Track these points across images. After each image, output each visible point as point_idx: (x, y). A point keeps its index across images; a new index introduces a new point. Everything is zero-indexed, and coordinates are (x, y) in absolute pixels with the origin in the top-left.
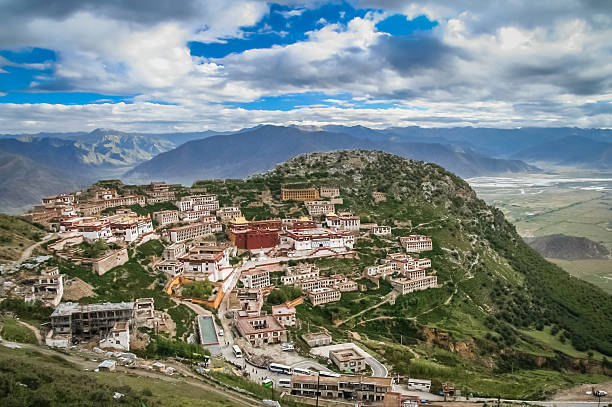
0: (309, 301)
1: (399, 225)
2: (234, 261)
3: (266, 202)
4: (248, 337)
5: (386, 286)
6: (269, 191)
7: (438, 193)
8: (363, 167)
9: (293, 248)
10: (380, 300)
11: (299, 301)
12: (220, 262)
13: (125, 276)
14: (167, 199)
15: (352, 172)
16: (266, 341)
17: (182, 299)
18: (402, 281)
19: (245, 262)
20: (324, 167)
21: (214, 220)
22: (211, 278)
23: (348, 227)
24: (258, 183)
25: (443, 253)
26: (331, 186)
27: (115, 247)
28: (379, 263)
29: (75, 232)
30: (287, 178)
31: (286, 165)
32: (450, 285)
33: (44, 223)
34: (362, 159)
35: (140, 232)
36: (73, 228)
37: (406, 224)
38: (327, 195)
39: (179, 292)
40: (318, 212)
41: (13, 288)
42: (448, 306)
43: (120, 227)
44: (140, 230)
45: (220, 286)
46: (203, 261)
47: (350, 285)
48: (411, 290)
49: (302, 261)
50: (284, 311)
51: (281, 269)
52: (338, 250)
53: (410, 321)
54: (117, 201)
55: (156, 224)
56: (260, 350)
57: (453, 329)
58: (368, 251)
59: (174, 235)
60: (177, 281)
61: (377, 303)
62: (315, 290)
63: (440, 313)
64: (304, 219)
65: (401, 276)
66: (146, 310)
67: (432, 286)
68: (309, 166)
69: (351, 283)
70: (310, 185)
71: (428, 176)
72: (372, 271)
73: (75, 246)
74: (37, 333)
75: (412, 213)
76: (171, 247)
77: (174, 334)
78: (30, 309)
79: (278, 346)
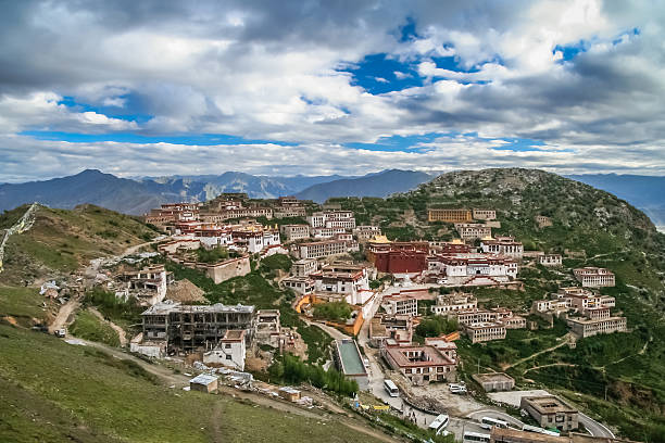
0: (467, 336)
1: (571, 254)
2: (374, 285)
3: (410, 223)
4: (403, 370)
5: (562, 326)
6: (413, 212)
7: (614, 221)
8: (523, 187)
9: (444, 274)
10: (555, 343)
11: (456, 336)
12: (359, 283)
13: (245, 287)
14: (296, 214)
15: (509, 193)
16: (426, 378)
17: (313, 319)
18: (582, 320)
19: (386, 287)
20: (476, 186)
21: (350, 238)
22: (348, 299)
23: (509, 254)
24: (399, 201)
25: (628, 291)
26: (485, 208)
27: (235, 255)
28: (549, 298)
29: (192, 236)
30: (434, 198)
31: (431, 184)
32: (644, 330)
33: (158, 225)
34: (521, 179)
35: (266, 244)
36: (190, 232)
37: (578, 254)
38: (481, 217)
39: (310, 313)
40: (472, 235)
41: (106, 282)
42: (643, 356)
43: (243, 235)
44: (266, 241)
45: (360, 310)
46: (339, 279)
47: (517, 321)
48: (595, 333)
49: (457, 289)
50: (441, 344)
51: (431, 298)
52: (499, 280)
53: (597, 372)
54: (241, 211)
55: (283, 238)
56: (419, 390)
57: (655, 386)
58: (534, 283)
59: (305, 250)
60: (306, 300)
61: (553, 346)
62: (473, 324)
63: (634, 365)
64: (456, 242)
65: (578, 315)
66: (269, 324)
67: (620, 329)
68: (458, 185)
69: (518, 319)
70: (460, 206)
71: (600, 201)
72: (542, 306)
73: (190, 251)
74: (122, 334)
75: (586, 242)
76: (302, 262)
77: (305, 357)
78: (120, 306)
79: (443, 387)
